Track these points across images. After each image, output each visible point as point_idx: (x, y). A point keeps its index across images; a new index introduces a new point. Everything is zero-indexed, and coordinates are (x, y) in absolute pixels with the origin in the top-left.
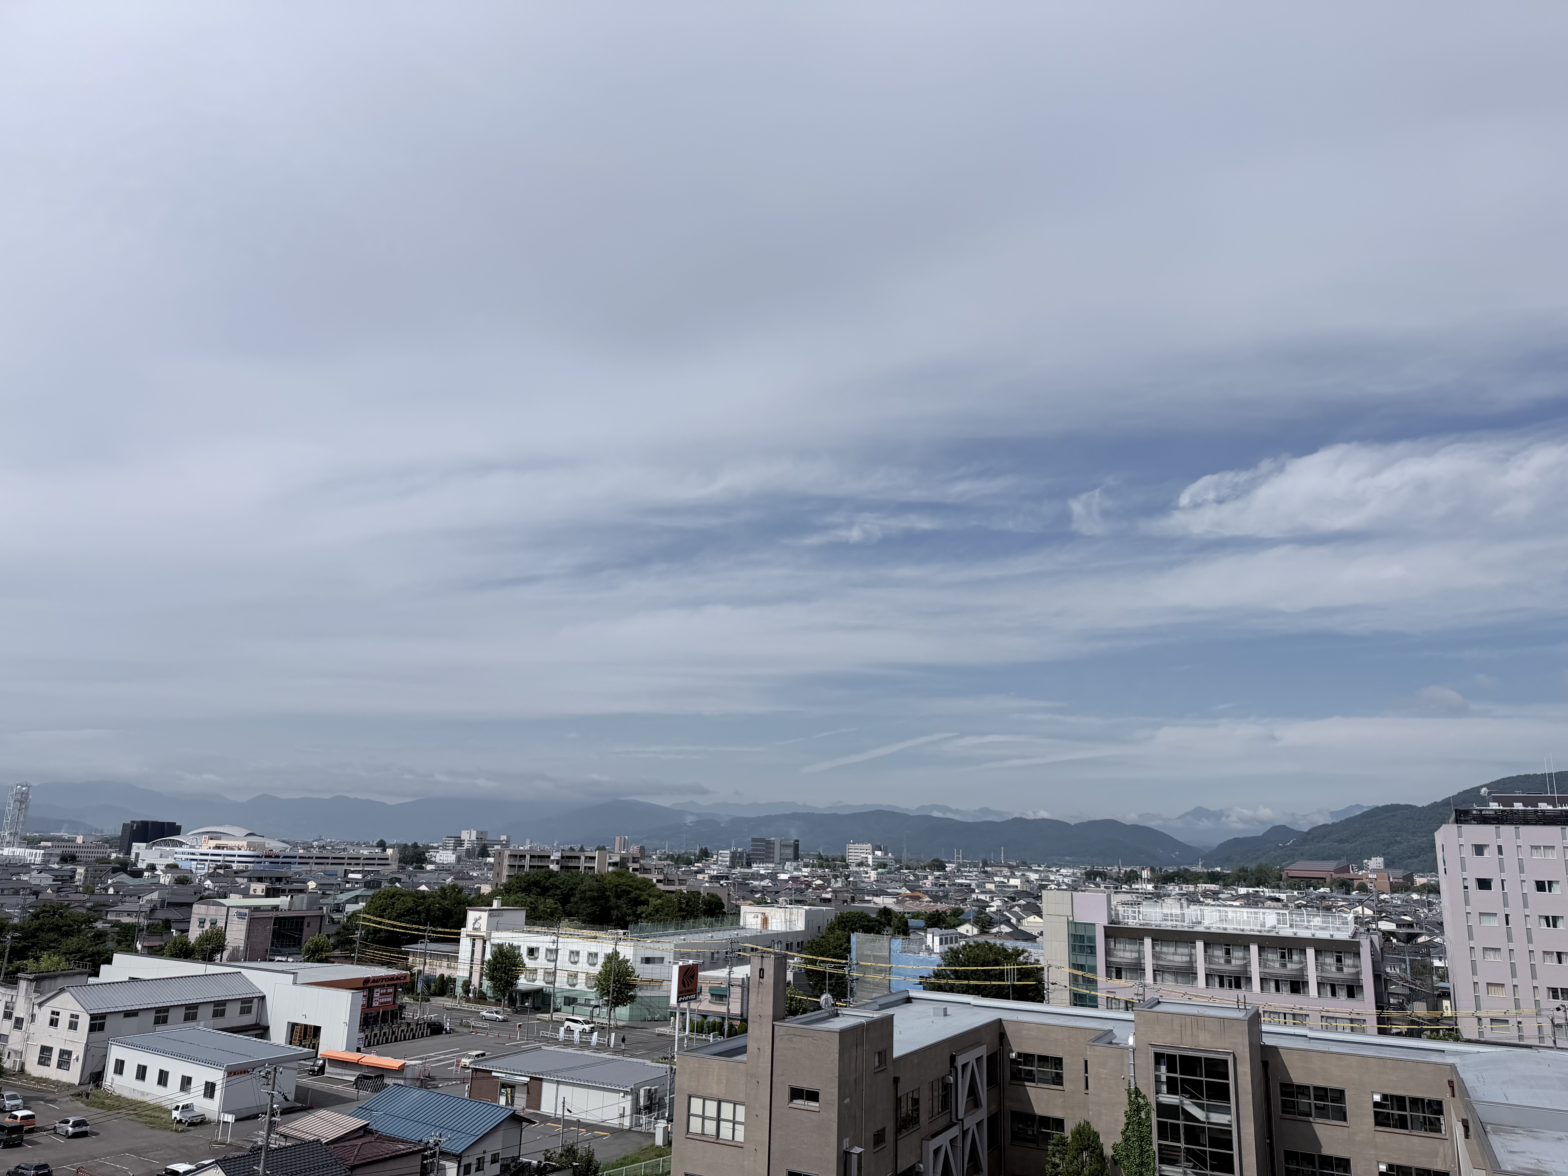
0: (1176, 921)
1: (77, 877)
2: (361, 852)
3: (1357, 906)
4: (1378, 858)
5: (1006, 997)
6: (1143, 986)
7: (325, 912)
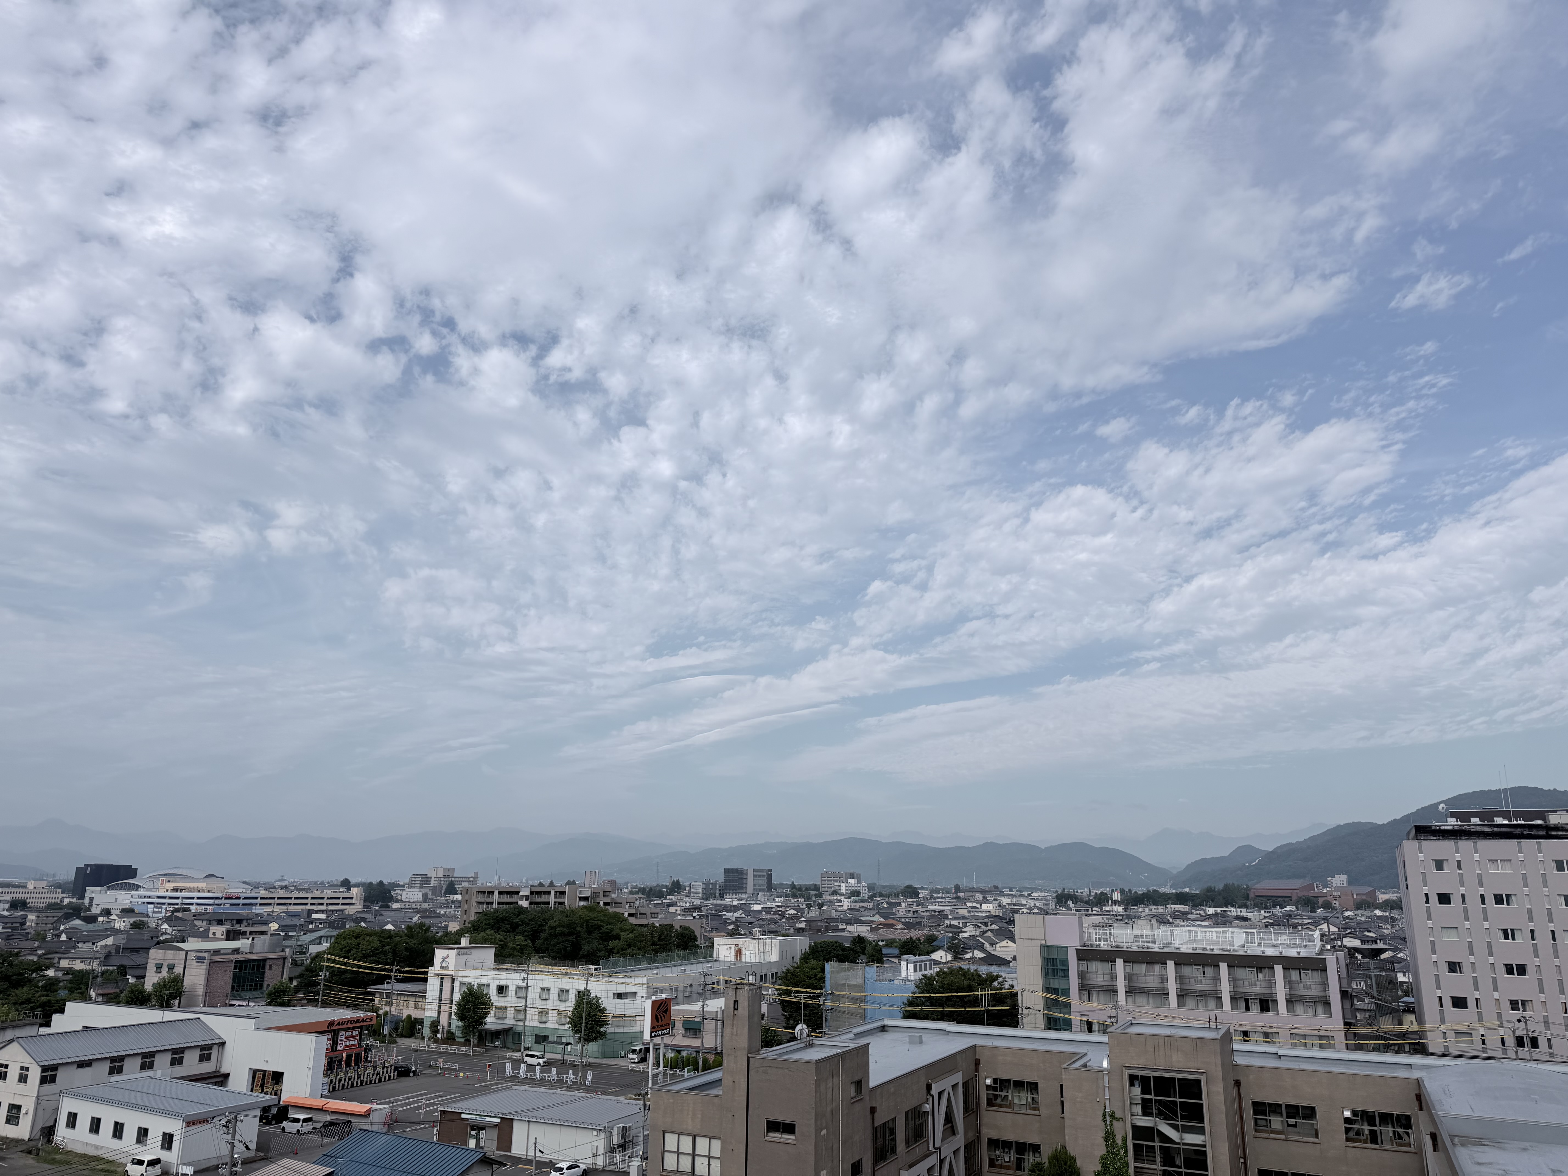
0: (1147, 942)
1: (28, 924)
2: (325, 891)
3: (1322, 924)
4: (1341, 876)
5: (981, 1023)
6: (1116, 1008)
7: (287, 954)
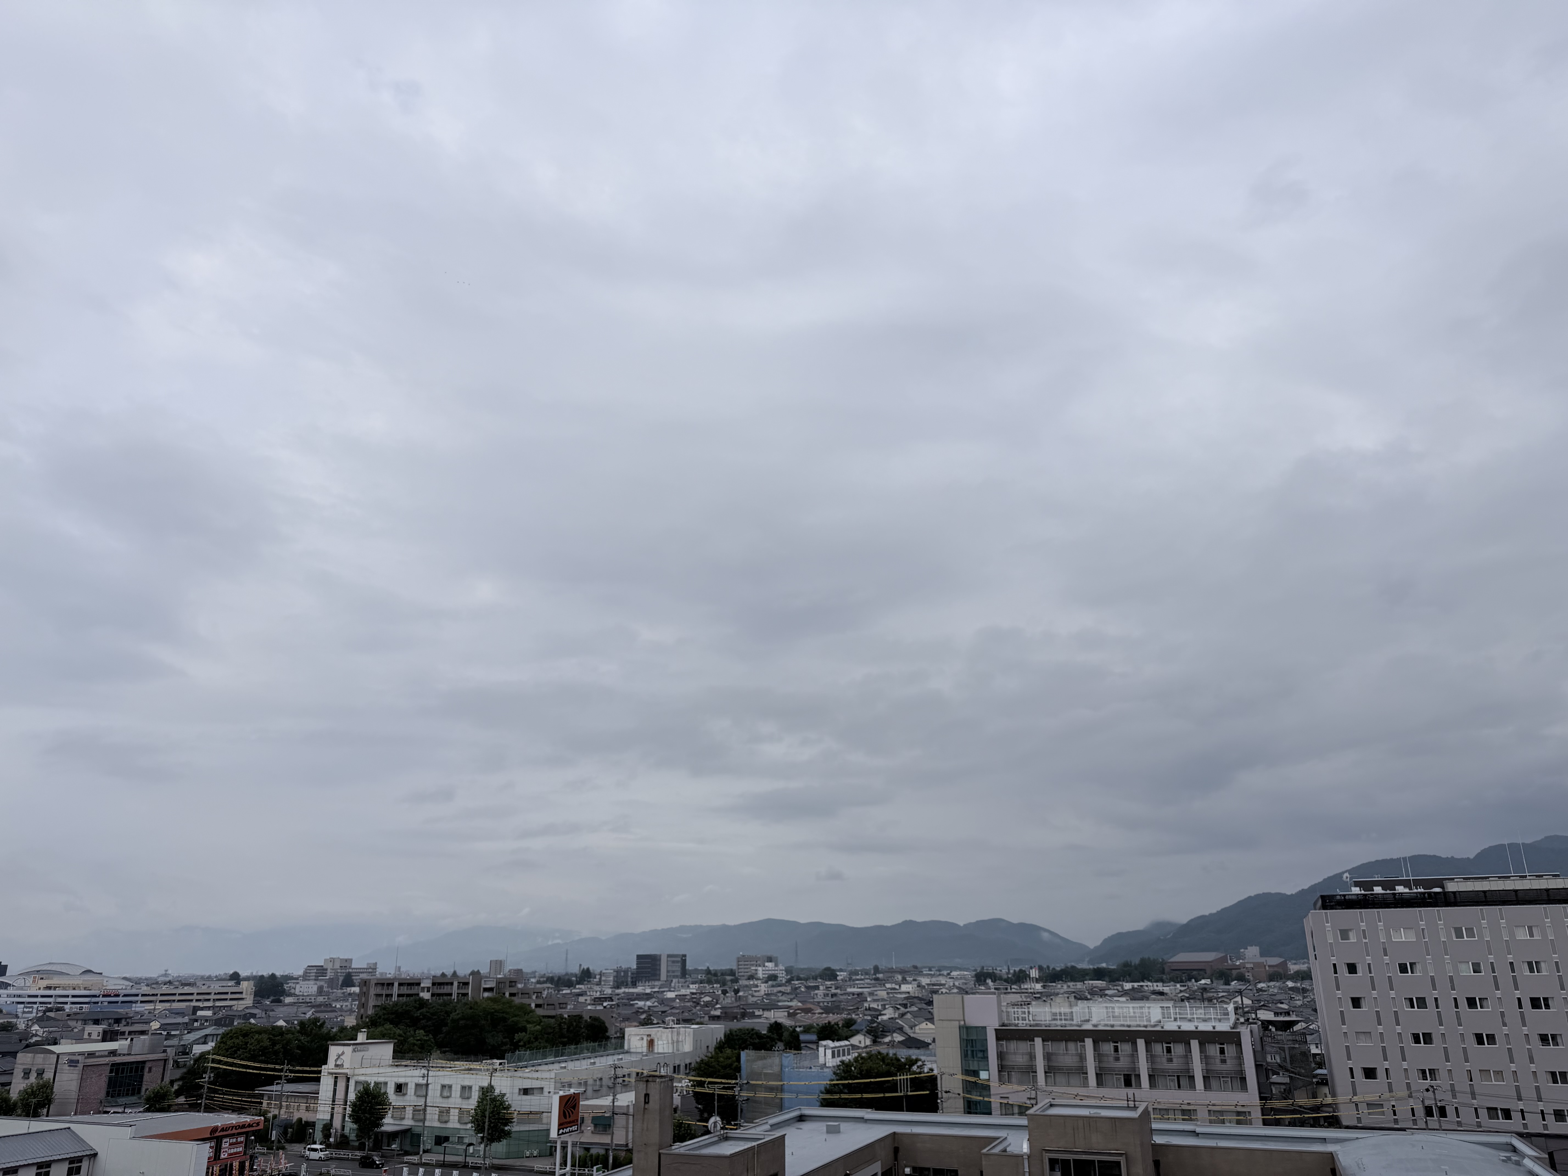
0: (1065, 1020)
2: (213, 986)
3: (1236, 997)
4: (1254, 947)
5: (901, 1109)
6: (1036, 1090)
7: (169, 1055)
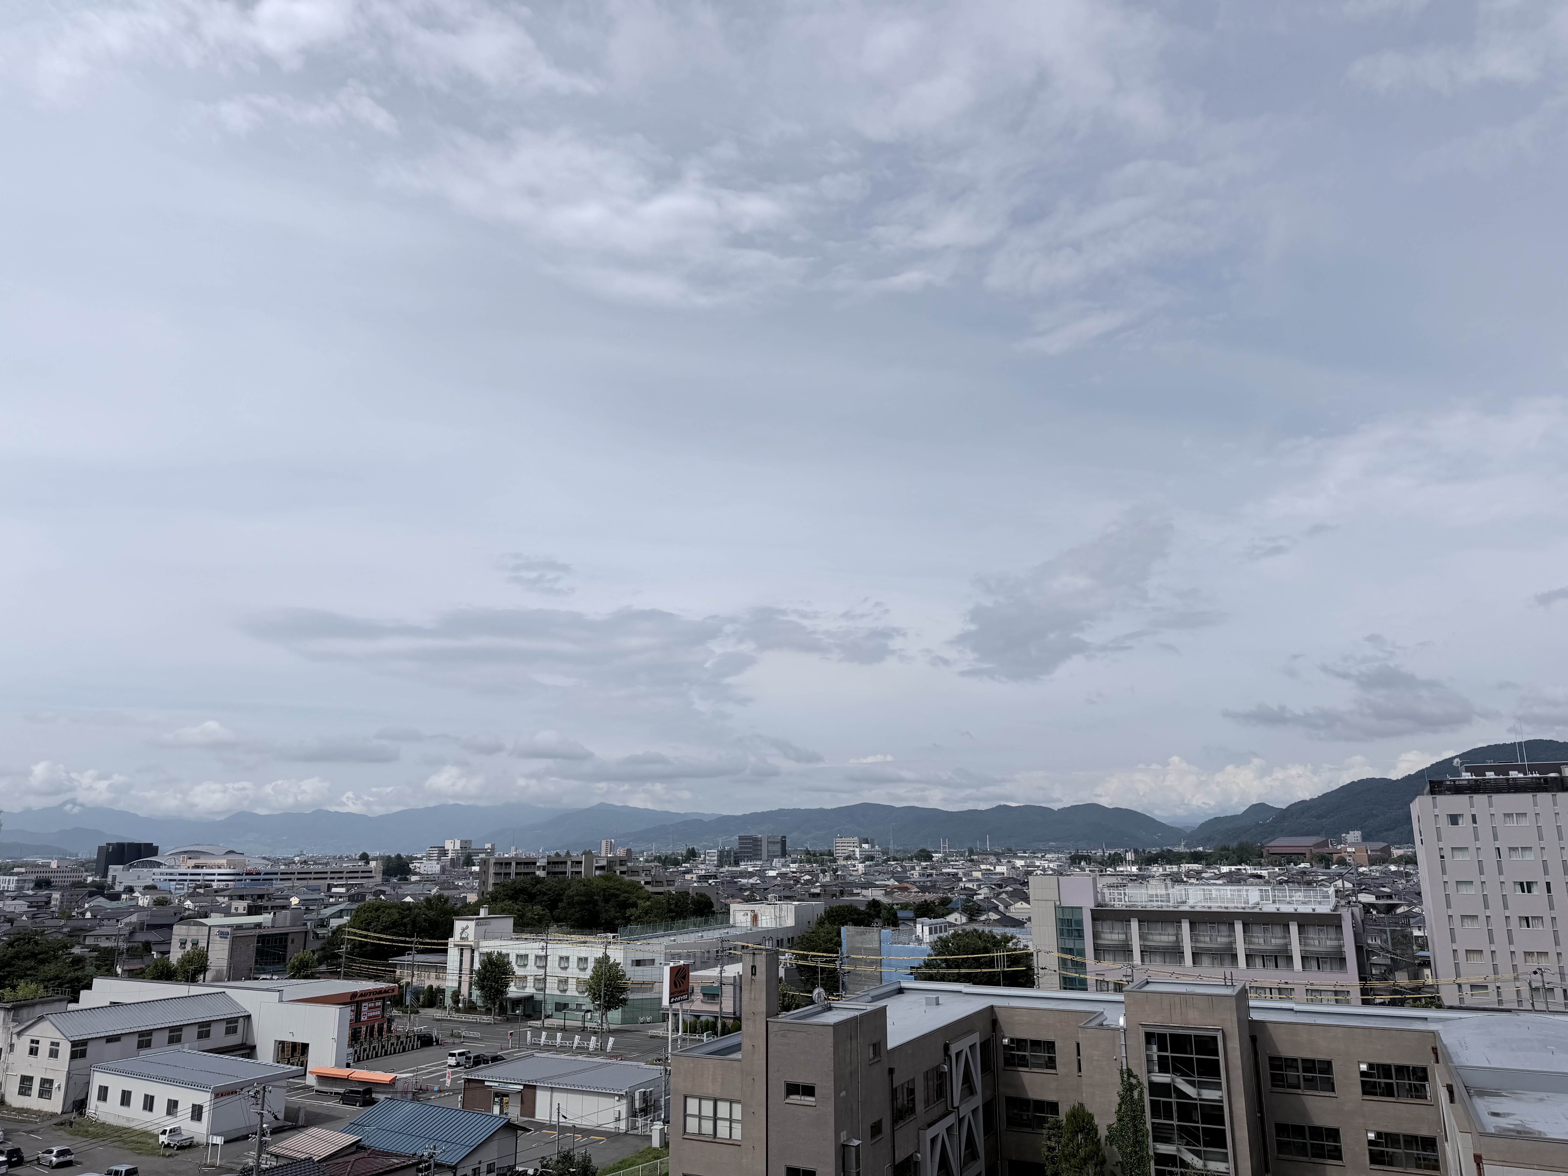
0: (1161, 901)
1: (53, 902)
2: (345, 865)
3: (1337, 880)
4: (1356, 832)
5: (997, 984)
6: (1132, 967)
7: (309, 927)
